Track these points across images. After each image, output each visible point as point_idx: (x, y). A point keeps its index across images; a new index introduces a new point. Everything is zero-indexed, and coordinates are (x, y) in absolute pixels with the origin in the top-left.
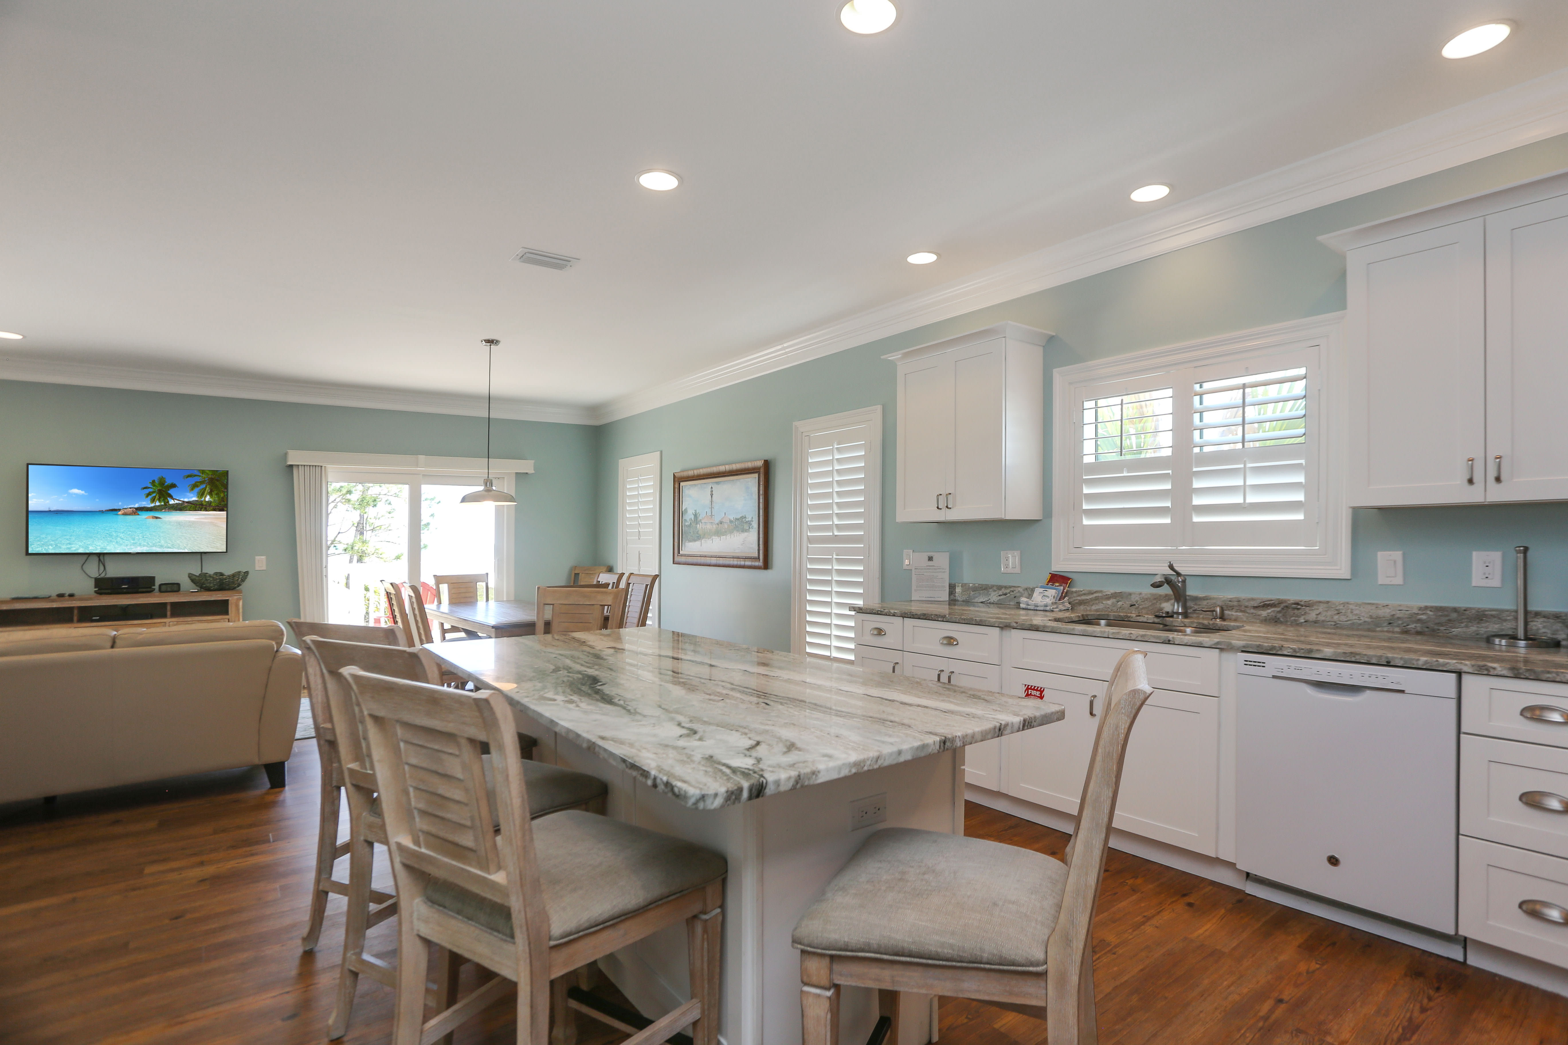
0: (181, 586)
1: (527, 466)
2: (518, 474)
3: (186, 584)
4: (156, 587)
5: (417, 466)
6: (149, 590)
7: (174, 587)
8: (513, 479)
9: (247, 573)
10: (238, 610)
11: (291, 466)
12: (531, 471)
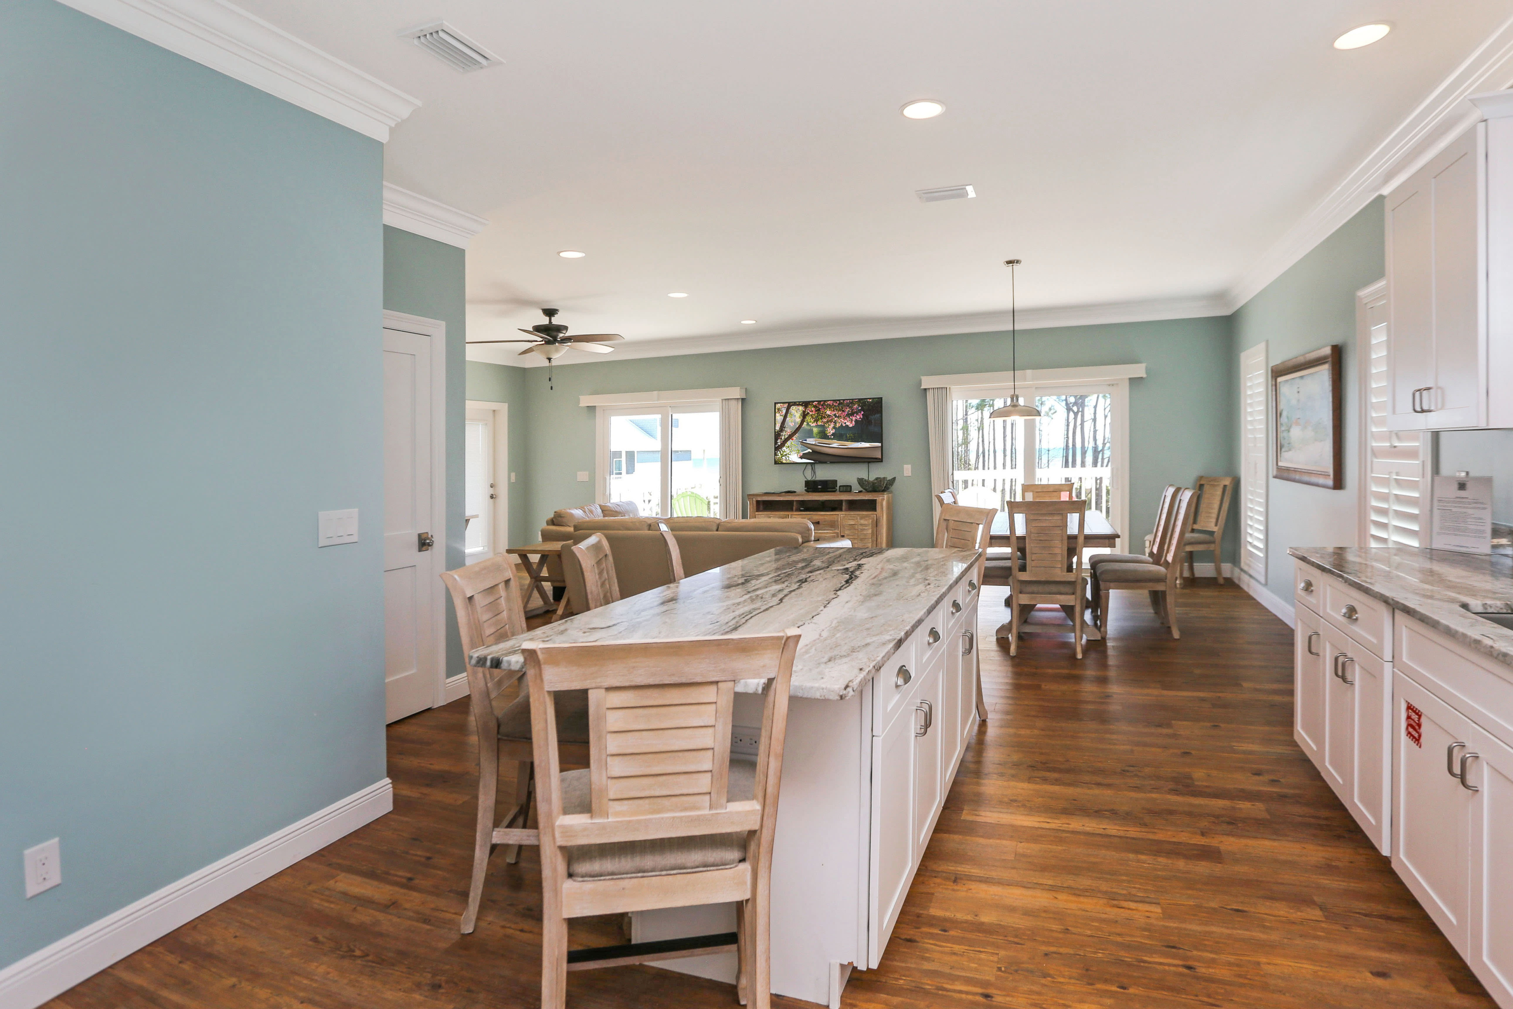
0: (852, 488)
1: (1139, 370)
2: (1130, 379)
3: (856, 488)
4: (838, 488)
5: (1025, 380)
6: (834, 490)
7: (847, 489)
8: (1127, 384)
9: (894, 479)
10: (882, 508)
11: (925, 389)
12: (1143, 375)
